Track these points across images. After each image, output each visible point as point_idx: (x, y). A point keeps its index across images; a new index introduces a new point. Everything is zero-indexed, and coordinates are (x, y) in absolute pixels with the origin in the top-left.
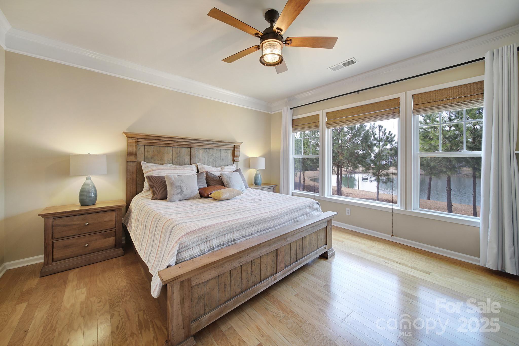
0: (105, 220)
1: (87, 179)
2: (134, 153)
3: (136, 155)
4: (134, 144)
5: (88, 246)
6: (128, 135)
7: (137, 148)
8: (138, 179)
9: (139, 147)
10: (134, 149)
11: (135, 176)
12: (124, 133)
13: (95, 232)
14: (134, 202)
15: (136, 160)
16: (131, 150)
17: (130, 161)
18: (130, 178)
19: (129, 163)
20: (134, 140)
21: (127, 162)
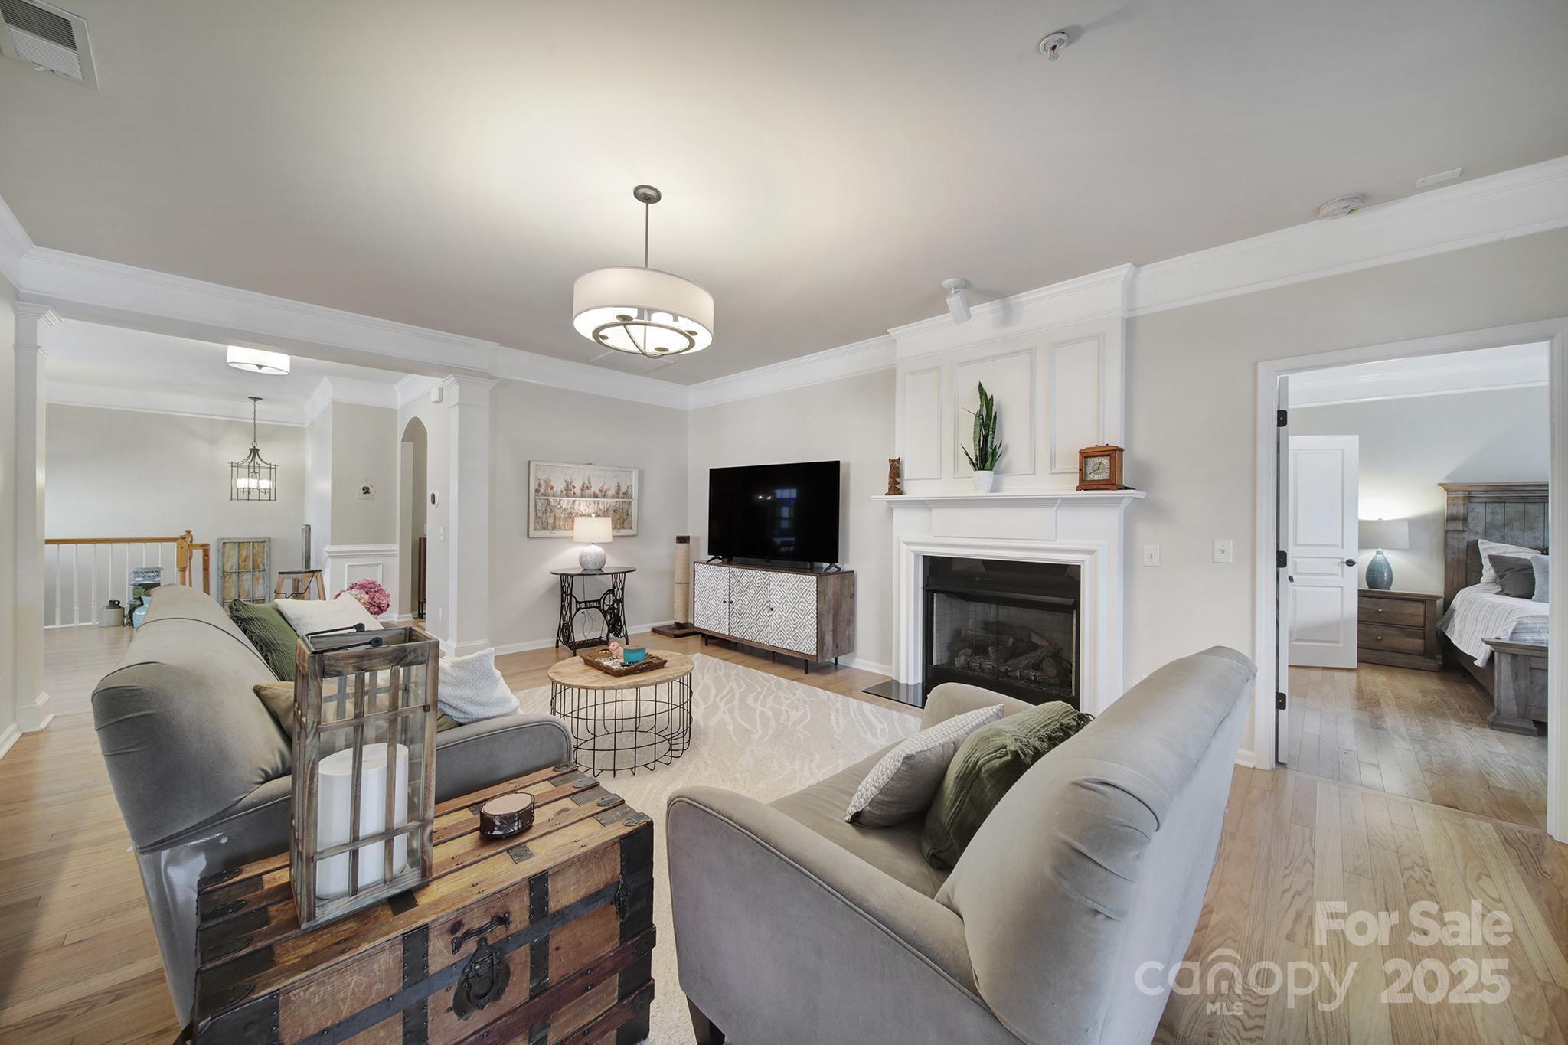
0: (1408, 612)
1: (1378, 553)
2: (1462, 517)
3: (1465, 519)
4: (1462, 502)
5: (1381, 640)
6: (1448, 489)
7: (1467, 508)
8: (1469, 562)
9: (1472, 506)
10: (1461, 510)
11: (1462, 556)
12: (1439, 485)
13: (1392, 625)
14: (1459, 598)
15: (1465, 529)
16: (1454, 511)
17: (1453, 531)
18: (1453, 559)
19: (1450, 535)
20: (1461, 495)
21: (1447, 531)
